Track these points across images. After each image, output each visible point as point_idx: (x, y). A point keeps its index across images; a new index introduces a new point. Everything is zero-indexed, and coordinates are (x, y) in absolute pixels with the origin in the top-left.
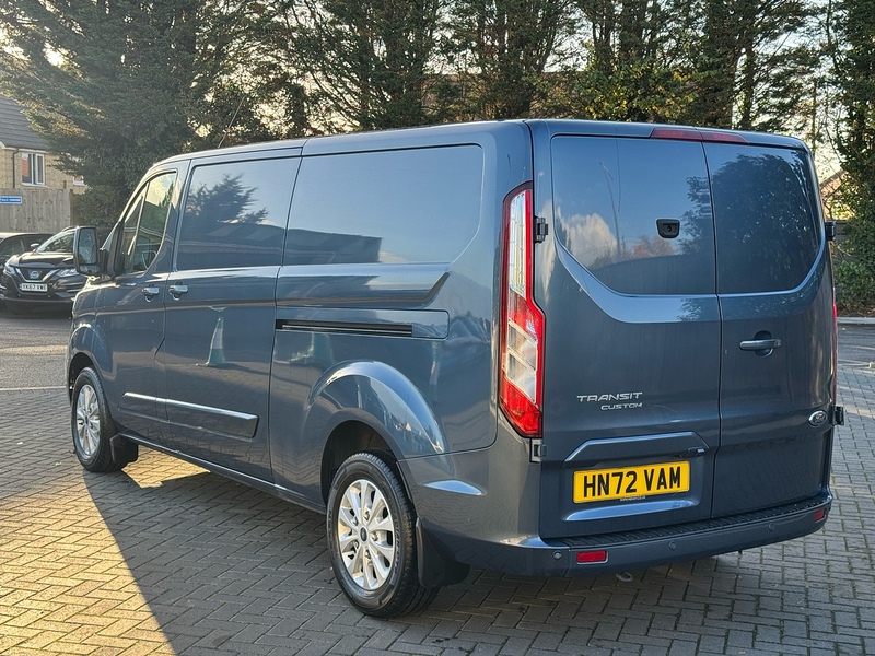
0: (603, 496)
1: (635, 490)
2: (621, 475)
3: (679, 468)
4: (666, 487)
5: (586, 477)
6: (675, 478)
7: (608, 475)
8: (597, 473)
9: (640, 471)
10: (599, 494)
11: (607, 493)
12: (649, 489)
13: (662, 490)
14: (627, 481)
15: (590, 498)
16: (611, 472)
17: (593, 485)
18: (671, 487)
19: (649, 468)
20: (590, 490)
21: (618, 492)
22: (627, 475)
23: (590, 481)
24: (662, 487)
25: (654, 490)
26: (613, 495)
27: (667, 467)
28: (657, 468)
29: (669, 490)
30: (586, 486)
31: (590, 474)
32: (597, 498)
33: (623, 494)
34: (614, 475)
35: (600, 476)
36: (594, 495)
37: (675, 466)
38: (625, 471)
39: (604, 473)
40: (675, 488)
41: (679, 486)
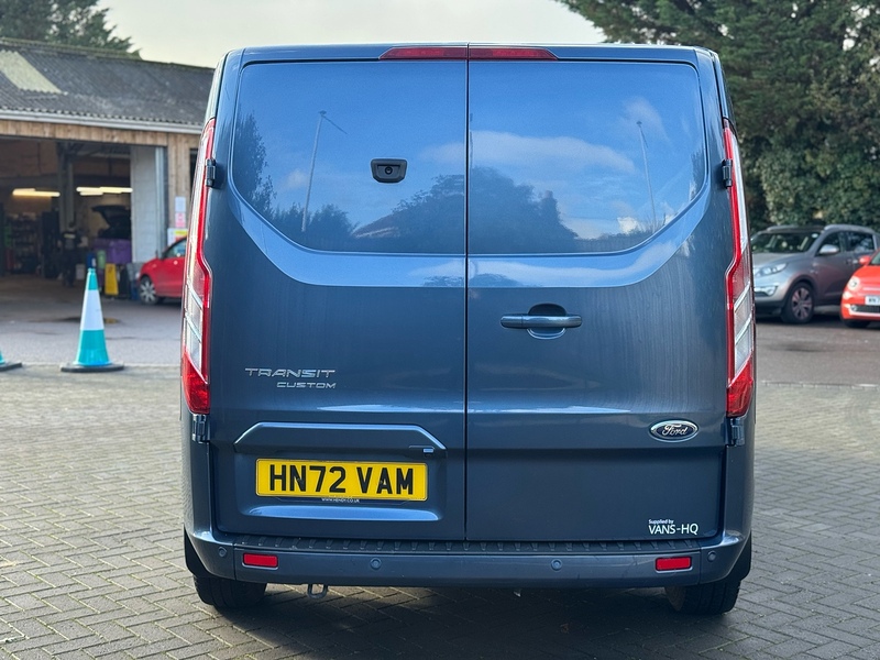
0: (297, 492)
1: (343, 490)
2: (323, 469)
3: (410, 471)
4: (390, 492)
5: (272, 467)
6: (406, 482)
7: (304, 468)
8: (288, 464)
9: (351, 468)
10: (292, 489)
11: (303, 488)
12: (365, 490)
13: (384, 494)
14: (331, 478)
15: (278, 491)
16: (308, 464)
17: (283, 477)
18: (399, 492)
19: (365, 466)
20: (278, 483)
21: (318, 489)
22: (332, 470)
23: (278, 472)
24: (385, 491)
25: (372, 493)
26: (311, 491)
27: (392, 469)
28: (377, 468)
29: (394, 496)
30: (273, 477)
31: (278, 465)
32: (288, 493)
33: (325, 492)
34: (312, 468)
35: (293, 468)
36: (284, 488)
37: (405, 468)
38: (329, 465)
39: (298, 465)
40: (405, 494)
41: (411, 492)
